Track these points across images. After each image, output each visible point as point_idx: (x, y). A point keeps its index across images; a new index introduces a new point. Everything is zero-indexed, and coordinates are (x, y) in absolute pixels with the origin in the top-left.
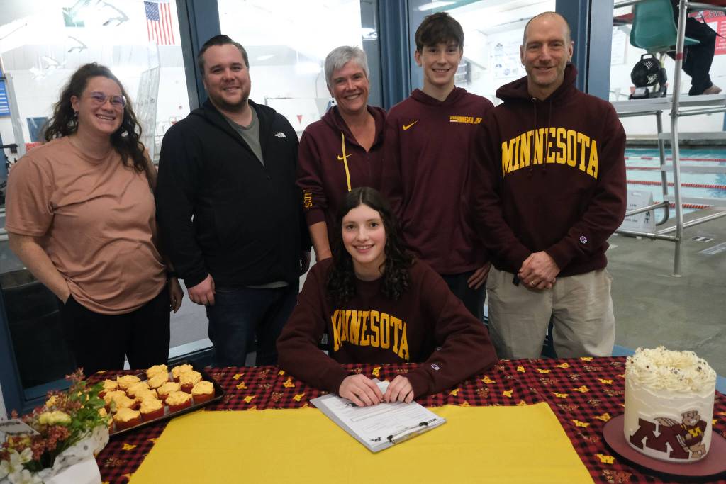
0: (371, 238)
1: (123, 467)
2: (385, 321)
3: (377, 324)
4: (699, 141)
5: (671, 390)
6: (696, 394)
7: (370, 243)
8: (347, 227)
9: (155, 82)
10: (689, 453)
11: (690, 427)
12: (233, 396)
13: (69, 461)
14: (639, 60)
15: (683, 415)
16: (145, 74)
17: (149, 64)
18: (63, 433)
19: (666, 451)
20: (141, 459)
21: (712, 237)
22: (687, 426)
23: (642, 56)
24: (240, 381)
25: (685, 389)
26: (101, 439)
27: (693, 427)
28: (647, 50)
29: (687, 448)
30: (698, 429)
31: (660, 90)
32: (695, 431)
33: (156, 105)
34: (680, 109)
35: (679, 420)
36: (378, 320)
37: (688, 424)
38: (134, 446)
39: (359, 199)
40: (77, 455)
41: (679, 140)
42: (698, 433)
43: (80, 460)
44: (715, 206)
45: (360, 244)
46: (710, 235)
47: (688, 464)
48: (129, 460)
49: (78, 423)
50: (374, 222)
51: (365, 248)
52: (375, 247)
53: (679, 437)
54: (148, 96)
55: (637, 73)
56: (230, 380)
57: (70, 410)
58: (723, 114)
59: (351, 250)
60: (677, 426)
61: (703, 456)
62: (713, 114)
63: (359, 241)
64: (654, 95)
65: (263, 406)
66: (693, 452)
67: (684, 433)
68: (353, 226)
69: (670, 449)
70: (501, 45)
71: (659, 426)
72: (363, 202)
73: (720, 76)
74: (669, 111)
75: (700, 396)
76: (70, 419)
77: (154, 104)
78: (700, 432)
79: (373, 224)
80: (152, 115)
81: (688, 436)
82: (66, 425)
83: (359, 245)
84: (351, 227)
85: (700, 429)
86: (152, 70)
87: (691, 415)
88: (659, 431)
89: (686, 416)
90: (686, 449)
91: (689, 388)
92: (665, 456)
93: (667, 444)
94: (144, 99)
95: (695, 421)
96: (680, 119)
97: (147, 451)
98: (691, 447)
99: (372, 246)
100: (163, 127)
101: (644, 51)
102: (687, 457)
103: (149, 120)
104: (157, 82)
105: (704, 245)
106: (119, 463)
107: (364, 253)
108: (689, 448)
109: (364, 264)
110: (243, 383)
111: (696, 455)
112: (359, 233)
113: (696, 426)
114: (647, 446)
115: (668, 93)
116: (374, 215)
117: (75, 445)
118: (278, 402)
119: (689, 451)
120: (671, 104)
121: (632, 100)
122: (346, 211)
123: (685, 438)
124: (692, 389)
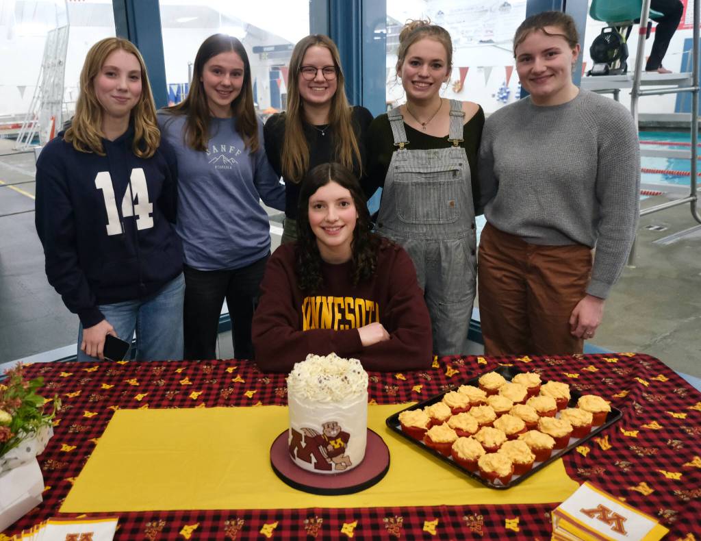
0: (341, 218)
1: (64, 470)
2: (360, 306)
3: (352, 311)
4: (649, 123)
5: (313, 400)
6: (336, 405)
7: (340, 223)
8: (315, 207)
9: (63, 43)
10: (331, 464)
11: (331, 438)
12: (177, 392)
13: (10, 464)
14: (600, 33)
15: (323, 426)
16: (53, 33)
17: (57, 23)
18: (5, 434)
19: (311, 462)
20: (83, 461)
21: (666, 226)
22: (328, 437)
23: (603, 29)
24: (183, 375)
25: (325, 399)
26: (42, 440)
27: (335, 439)
28: (608, 22)
29: (330, 459)
30: (339, 441)
31: (621, 68)
32: (336, 443)
33: (64, 68)
34: (642, 88)
35: (320, 431)
36: (352, 307)
37: (328, 435)
38: (74, 447)
39: (328, 176)
40: (19, 458)
41: (639, 122)
42: (340, 444)
43: (23, 463)
44: (669, 193)
45: (330, 225)
46: (664, 224)
47: (333, 475)
48: (70, 462)
49: (19, 422)
50: (345, 200)
51: (335, 229)
52: (345, 228)
53: (321, 448)
54: (56, 58)
55: (597, 48)
56: (172, 374)
57: (10, 407)
58: (675, 95)
59: (318, 232)
60: (319, 437)
61: (348, 468)
62: (666, 95)
63: (328, 222)
64: (615, 72)
65: (212, 403)
66: (336, 464)
67: (325, 444)
68: (321, 205)
69: (314, 460)
70: (442, 13)
71: (306, 437)
72: (332, 179)
73: (674, 54)
74: (630, 90)
75: (340, 406)
76: (11, 419)
77: (62, 68)
78: (342, 443)
79: (342, 203)
80: (60, 79)
81: (330, 448)
82: (8, 425)
83: (328, 226)
84: (319, 206)
85: (342, 440)
86: (59, 29)
87: (331, 426)
88: (305, 442)
89: (326, 427)
90: (328, 460)
91: (329, 398)
92: (310, 467)
93: (312, 455)
94: (50, 61)
95: (335, 432)
96: (640, 99)
97: (89, 453)
98: (334, 459)
99: (342, 227)
100: (70, 93)
101: (605, 24)
102: (331, 469)
103: (57, 85)
104: (66, 43)
105: (659, 233)
106: (59, 466)
107: (334, 234)
108: (332, 460)
109: (330, 247)
110: (187, 378)
111: (339, 466)
112: (328, 213)
113: (337, 437)
114: (298, 457)
115: (628, 69)
116: (345, 193)
117: (17, 447)
118: (229, 399)
119: (331, 462)
120: (632, 82)
121: (590, 76)
122: (313, 190)
123: (327, 450)
124: (332, 399)
